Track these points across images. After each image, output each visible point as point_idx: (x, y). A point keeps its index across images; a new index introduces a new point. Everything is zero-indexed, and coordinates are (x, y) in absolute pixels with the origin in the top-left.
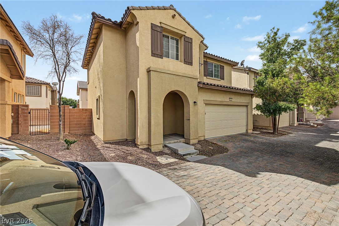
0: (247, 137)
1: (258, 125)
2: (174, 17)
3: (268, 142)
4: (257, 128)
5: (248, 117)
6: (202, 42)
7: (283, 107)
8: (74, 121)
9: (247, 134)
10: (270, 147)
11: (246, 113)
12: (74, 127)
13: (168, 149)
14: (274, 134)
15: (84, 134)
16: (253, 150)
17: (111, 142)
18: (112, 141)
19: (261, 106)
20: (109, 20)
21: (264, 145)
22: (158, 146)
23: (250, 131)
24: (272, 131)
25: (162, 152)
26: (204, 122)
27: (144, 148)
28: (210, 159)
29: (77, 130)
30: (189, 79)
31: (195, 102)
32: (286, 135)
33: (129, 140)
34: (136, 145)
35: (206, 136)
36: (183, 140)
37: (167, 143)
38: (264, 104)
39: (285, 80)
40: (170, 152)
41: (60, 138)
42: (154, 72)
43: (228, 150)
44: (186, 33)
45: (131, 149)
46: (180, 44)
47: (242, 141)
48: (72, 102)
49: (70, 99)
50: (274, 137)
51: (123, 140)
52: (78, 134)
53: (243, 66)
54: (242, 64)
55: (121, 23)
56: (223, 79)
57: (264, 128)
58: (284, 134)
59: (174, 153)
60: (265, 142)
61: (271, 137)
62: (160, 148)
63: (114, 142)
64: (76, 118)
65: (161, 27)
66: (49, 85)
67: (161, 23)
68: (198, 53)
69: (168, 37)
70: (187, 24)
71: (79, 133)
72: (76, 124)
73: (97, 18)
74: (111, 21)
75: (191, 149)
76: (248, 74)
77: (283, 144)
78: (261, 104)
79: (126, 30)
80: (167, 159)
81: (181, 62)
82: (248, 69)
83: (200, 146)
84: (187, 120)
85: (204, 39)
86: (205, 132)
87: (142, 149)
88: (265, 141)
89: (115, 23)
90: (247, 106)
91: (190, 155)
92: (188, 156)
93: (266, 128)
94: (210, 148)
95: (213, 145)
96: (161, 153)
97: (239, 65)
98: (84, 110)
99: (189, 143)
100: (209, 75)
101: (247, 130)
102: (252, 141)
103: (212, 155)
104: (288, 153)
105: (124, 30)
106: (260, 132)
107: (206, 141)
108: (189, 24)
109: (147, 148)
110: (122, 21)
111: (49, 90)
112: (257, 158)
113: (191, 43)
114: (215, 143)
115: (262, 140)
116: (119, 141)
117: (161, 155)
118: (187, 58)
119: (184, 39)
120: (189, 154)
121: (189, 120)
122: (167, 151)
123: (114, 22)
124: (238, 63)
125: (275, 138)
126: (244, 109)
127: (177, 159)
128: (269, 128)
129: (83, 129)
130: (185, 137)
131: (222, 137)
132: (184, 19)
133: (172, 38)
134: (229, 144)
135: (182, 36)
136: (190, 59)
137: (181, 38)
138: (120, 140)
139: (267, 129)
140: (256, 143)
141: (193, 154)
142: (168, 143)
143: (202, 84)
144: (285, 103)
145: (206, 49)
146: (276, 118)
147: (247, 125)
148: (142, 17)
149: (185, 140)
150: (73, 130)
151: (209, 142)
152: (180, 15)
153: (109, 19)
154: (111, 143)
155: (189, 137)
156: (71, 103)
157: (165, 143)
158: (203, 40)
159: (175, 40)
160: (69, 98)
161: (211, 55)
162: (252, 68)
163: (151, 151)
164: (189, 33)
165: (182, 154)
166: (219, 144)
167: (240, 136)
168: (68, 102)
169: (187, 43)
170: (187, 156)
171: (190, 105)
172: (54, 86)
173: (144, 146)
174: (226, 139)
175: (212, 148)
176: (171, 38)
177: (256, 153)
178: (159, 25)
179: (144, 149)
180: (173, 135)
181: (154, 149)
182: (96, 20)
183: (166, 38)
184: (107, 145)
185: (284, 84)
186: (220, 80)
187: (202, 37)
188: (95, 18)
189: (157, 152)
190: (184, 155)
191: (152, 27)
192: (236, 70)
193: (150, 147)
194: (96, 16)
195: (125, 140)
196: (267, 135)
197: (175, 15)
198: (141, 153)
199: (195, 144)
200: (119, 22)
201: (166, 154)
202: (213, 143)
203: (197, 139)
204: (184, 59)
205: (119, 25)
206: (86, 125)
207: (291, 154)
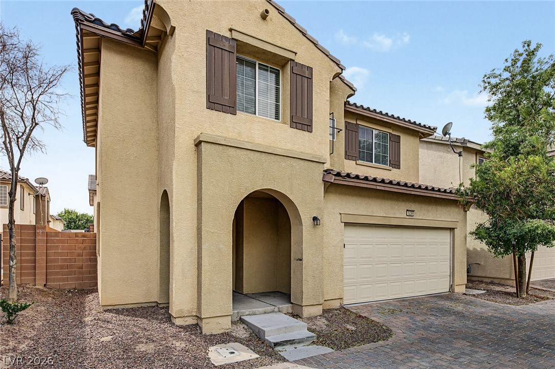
0: (447, 304)
1: (484, 275)
2: (264, 16)
3: (499, 315)
4: (482, 282)
5: (453, 256)
6: (337, 75)
7: (539, 232)
8: (57, 260)
9: (450, 296)
10: (502, 329)
11: (449, 246)
12: (57, 273)
13: (246, 327)
14: (518, 297)
15: (80, 288)
16: (455, 335)
17: (120, 307)
18: (123, 307)
19: (488, 229)
20: (113, 27)
21: (485, 324)
22: (220, 320)
23: (460, 289)
24: (514, 290)
25: (227, 334)
26: (342, 266)
27: (187, 323)
28: (338, 354)
29: (63, 280)
30: (302, 162)
31: (315, 219)
32: (548, 298)
33: (161, 306)
34: (169, 318)
35: (344, 298)
36: (286, 307)
37: (247, 313)
38: (494, 225)
39: (534, 161)
40: (248, 336)
41: (11, 297)
42: (209, 146)
43: (390, 335)
44: (296, 54)
45: (154, 326)
46: (283, 80)
47: (433, 313)
48: (87, 220)
49: (83, 215)
50: (516, 304)
51: (149, 305)
52: (65, 289)
53: (447, 136)
54: (446, 132)
55: (142, 32)
56: (398, 166)
57: (496, 281)
58: (543, 298)
59: (256, 339)
60: (491, 316)
61: (510, 303)
62: (225, 325)
63: (127, 310)
64: (61, 254)
65: (233, 39)
66: (26, 182)
67: (231, 30)
68: (328, 103)
69: (253, 65)
70: (300, 34)
71: (68, 287)
72: (62, 267)
73: (85, 23)
74: (119, 30)
75: (300, 330)
76: (460, 156)
77: (534, 321)
78: (488, 225)
79: (157, 51)
80: (233, 353)
81: (285, 123)
82: (461, 143)
83: (326, 322)
84: (297, 260)
85: (342, 70)
86: (343, 290)
87: (181, 327)
88: (490, 314)
89: (128, 34)
90: (452, 229)
91: (291, 344)
92: (289, 348)
93: (503, 282)
94: (348, 327)
95: (359, 321)
96: (224, 338)
97: (439, 134)
98: (80, 235)
99: (301, 316)
100: (364, 157)
101: (451, 286)
102: (457, 313)
103: (347, 345)
104: (541, 345)
105: (154, 52)
106: (484, 292)
107: (343, 310)
108: (304, 34)
109: (194, 325)
110: (143, 29)
111: (29, 194)
112: (456, 357)
113: (310, 79)
114: (363, 315)
115: (483, 310)
116: (139, 306)
117: (223, 342)
118: (299, 114)
119: (292, 69)
120: (291, 342)
121: (301, 260)
122: (241, 332)
123: (127, 32)
124: (435, 129)
125: (518, 307)
126: (446, 237)
127: (258, 353)
128: (510, 282)
129: (77, 279)
130: (292, 302)
131: (387, 303)
132: (290, 22)
133: (262, 67)
134: (398, 318)
135: (286, 63)
136: (306, 117)
137: (283, 67)
138: (143, 305)
139: (503, 285)
140: (468, 319)
141: (300, 341)
142: (249, 315)
143: (335, 175)
144: (542, 222)
145: (351, 95)
146: (525, 259)
147: (452, 275)
148: (185, 15)
149: (293, 308)
150: (54, 280)
151: (351, 312)
152: (281, 13)
153: (112, 25)
154: (118, 312)
155: (300, 300)
156: (87, 223)
157: (240, 314)
158: (340, 71)
159: (271, 72)
160: (82, 213)
161: (365, 109)
162: (471, 140)
163: (201, 333)
164: (305, 55)
165: (272, 341)
166: (373, 319)
167: (433, 300)
168: (79, 220)
169: (299, 78)
170: (284, 347)
171: (304, 224)
172: (41, 186)
173: (186, 319)
174: (395, 306)
175: (354, 328)
176: (259, 68)
177: (459, 344)
178: (228, 35)
179: (185, 328)
180: (269, 296)
181: (209, 328)
182: (82, 27)
183: (249, 69)
184: (108, 316)
185: (532, 172)
186: (391, 168)
187: (338, 65)
188: (80, 23)
189: (215, 335)
190: (276, 344)
191: (208, 39)
192: (434, 146)
193: (199, 323)
194: (82, 18)
195: (154, 305)
196: (500, 300)
197: (267, 11)
198: (175, 336)
199: (316, 317)
200: (136, 30)
201: (237, 340)
202: (360, 316)
203: (321, 306)
204: (292, 117)
205: (137, 38)
206: (84, 269)
207: (550, 349)
